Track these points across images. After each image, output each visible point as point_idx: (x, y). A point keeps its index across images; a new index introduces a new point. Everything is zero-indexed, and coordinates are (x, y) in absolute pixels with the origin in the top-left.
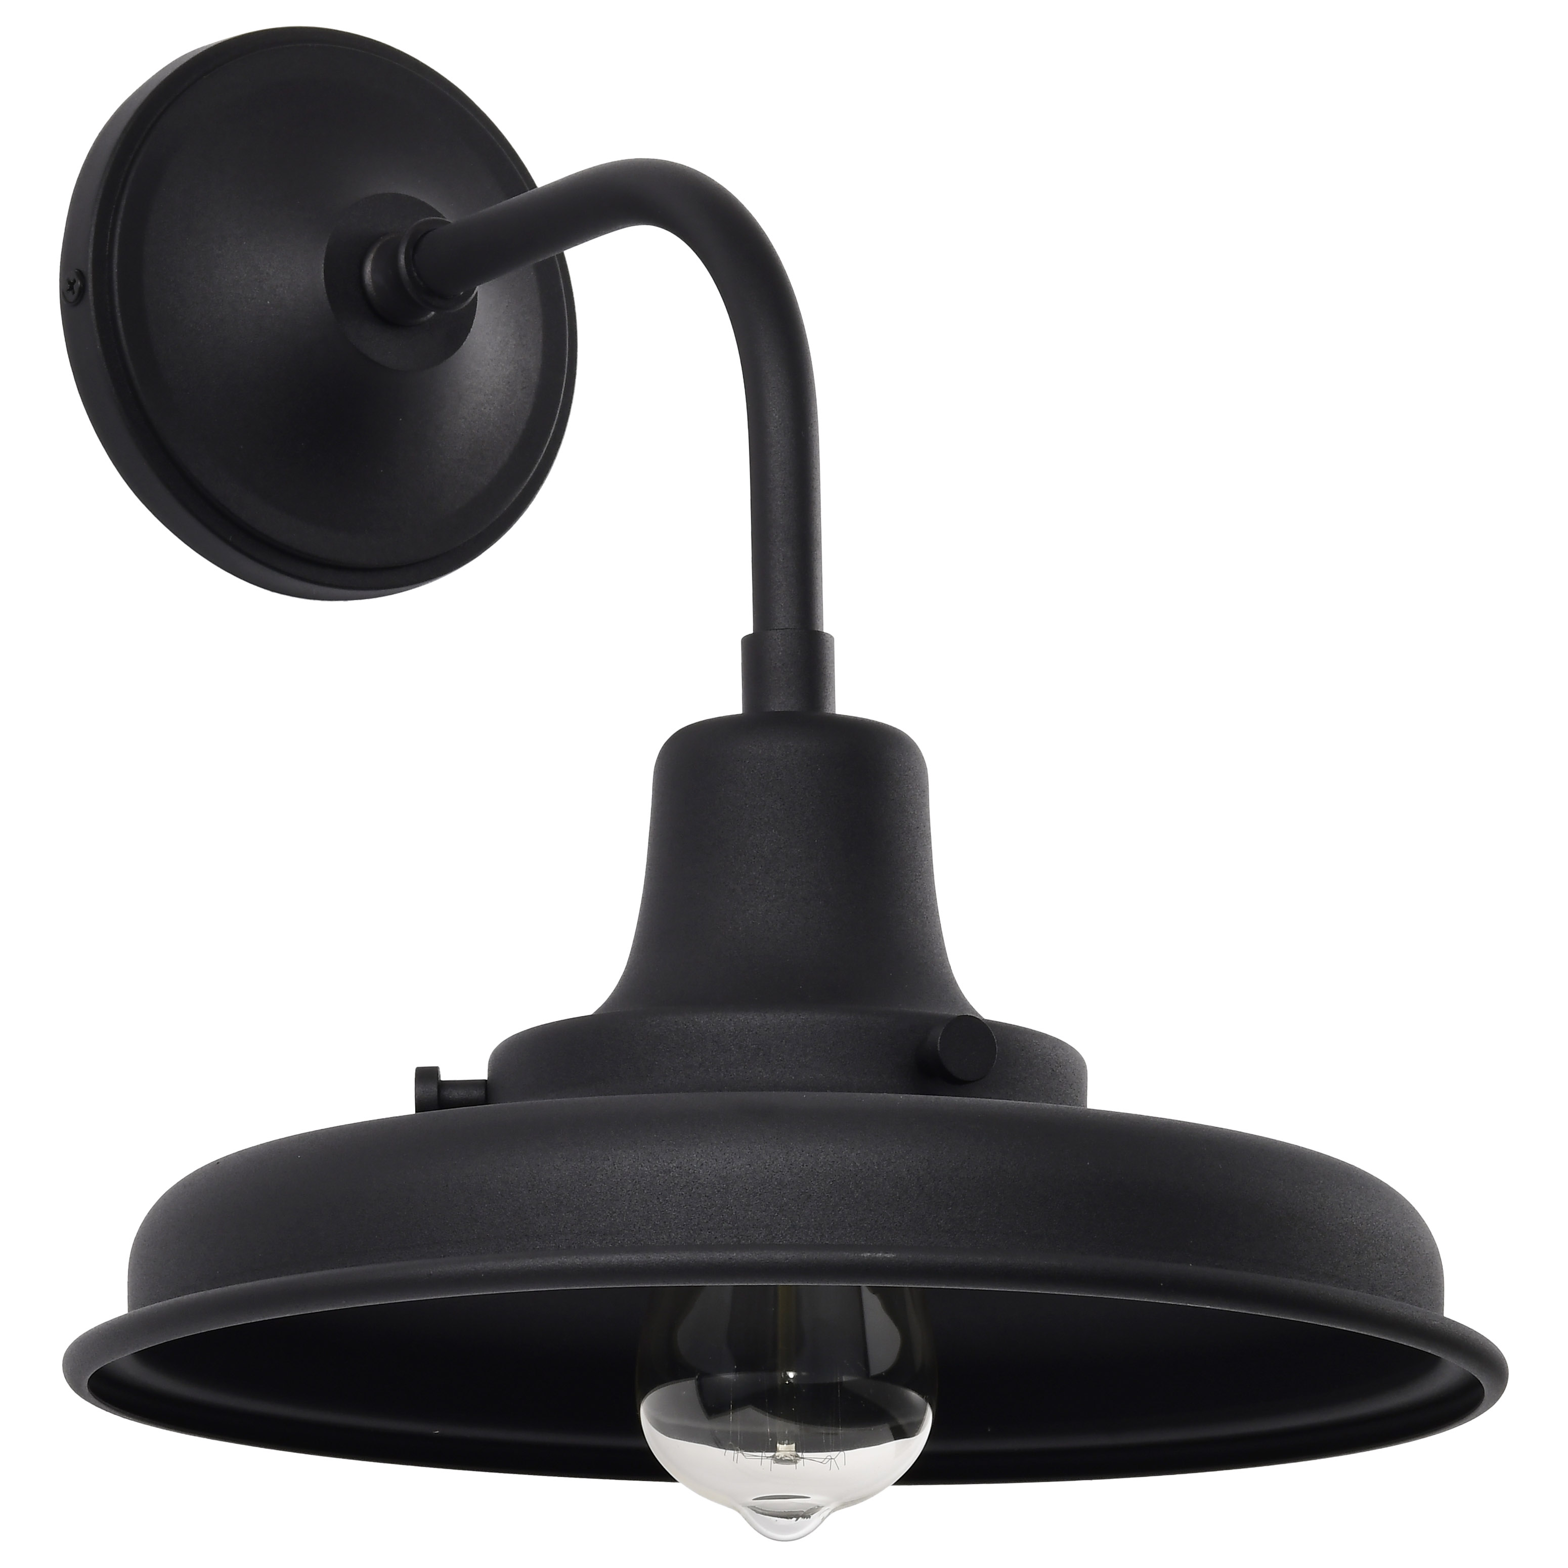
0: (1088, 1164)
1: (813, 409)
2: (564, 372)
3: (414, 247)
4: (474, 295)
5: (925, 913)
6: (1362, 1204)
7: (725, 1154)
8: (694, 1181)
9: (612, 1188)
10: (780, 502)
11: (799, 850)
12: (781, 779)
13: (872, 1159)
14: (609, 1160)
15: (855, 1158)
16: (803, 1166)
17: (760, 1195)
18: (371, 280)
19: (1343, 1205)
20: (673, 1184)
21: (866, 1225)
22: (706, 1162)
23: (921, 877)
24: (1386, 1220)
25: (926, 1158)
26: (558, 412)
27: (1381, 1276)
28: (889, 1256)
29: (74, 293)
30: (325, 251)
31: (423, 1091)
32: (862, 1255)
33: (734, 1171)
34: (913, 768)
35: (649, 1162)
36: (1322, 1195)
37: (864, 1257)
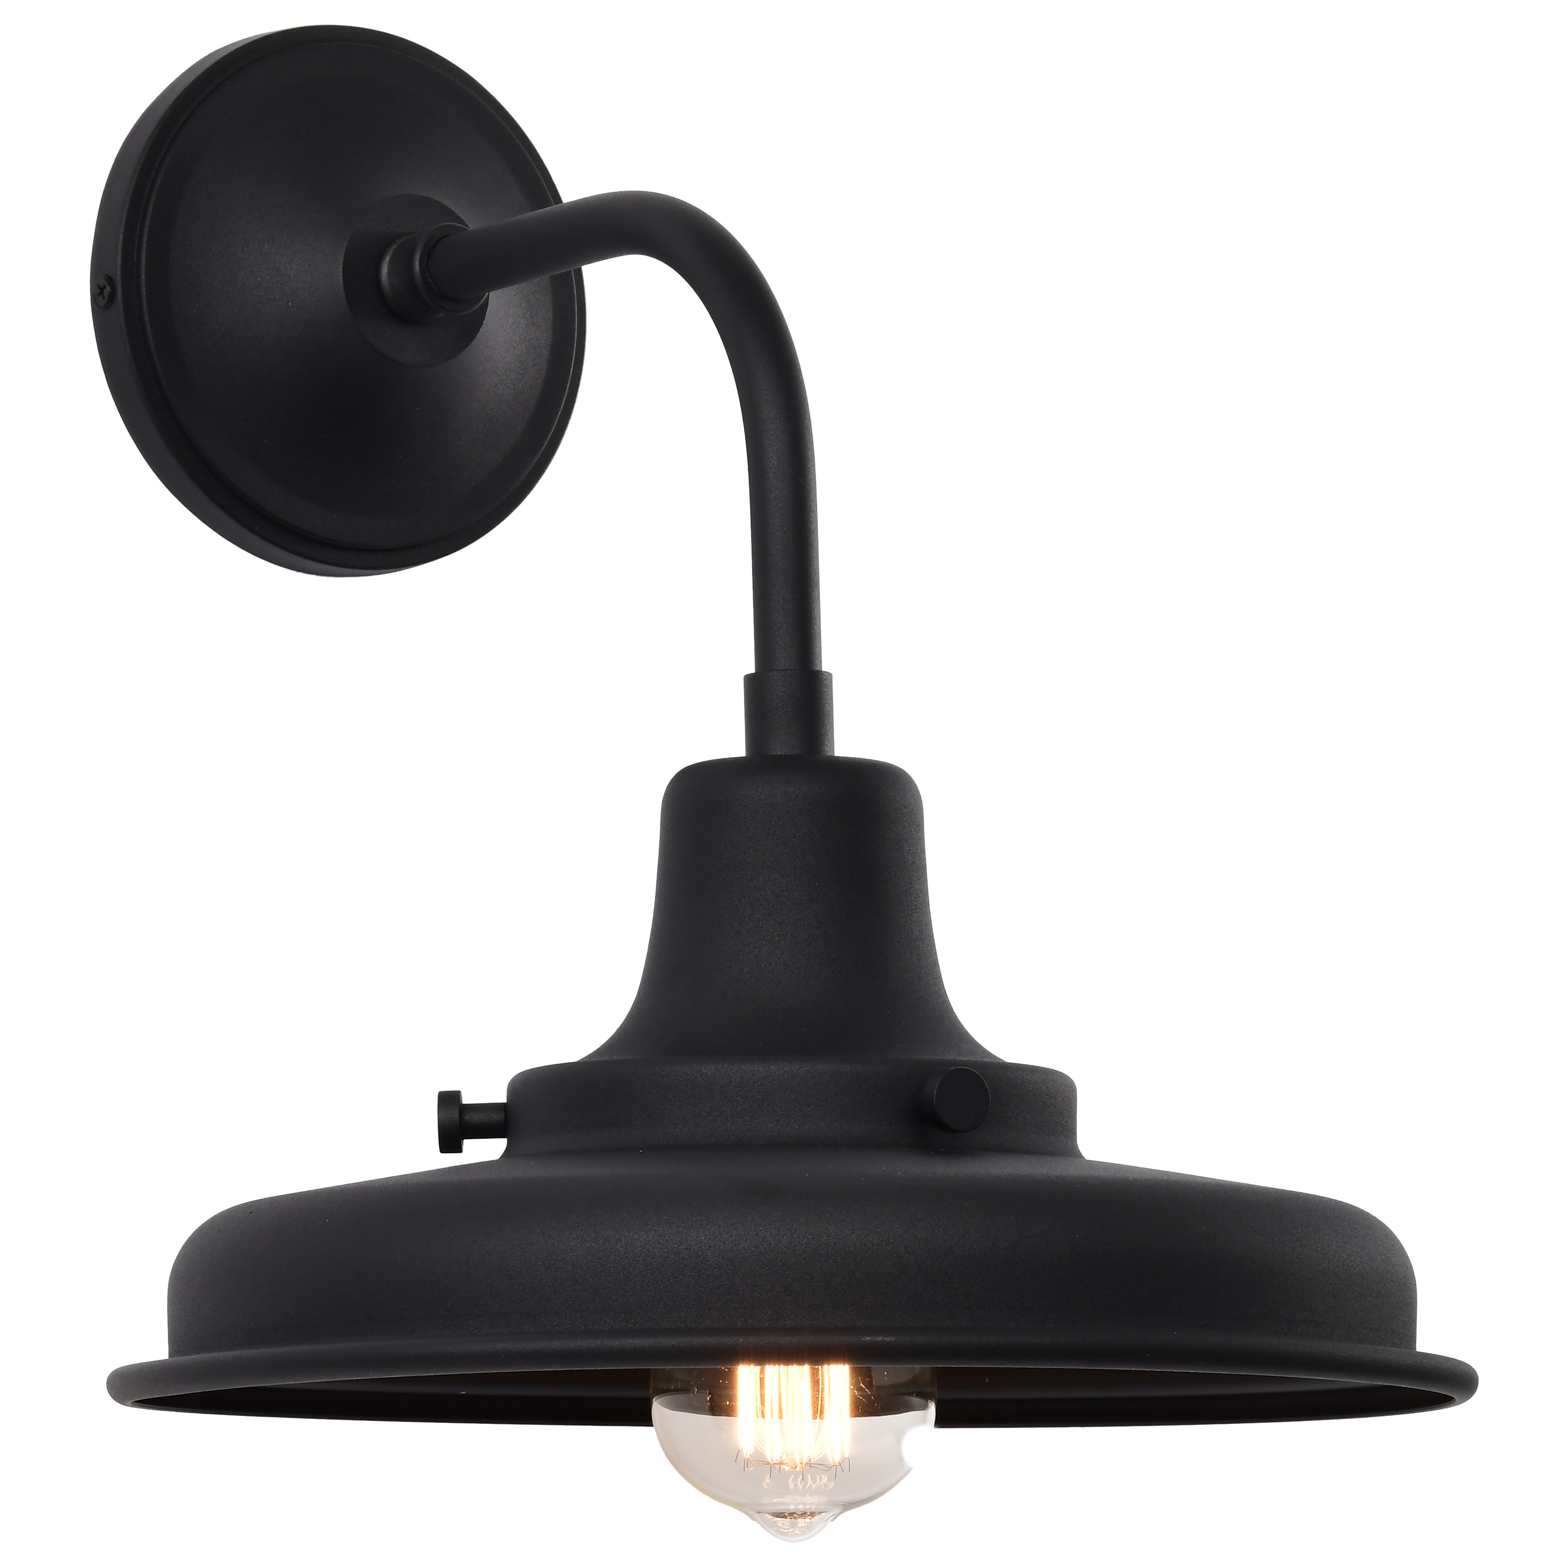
0: (1078, 1236)
1: (810, 453)
2: (574, 346)
3: (428, 254)
4: (485, 297)
5: (921, 946)
6: (1338, 1247)
7: (731, 1236)
8: (703, 1262)
9: (625, 1268)
10: (780, 546)
11: (800, 893)
12: (782, 824)
13: (871, 1240)
14: (622, 1241)
15: (855, 1240)
16: (806, 1247)
17: (765, 1275)
18: (387, 282)
19: (1320, 1252)
20: (683, 1265)
21: (866, 1304)
22: (714, 1244)
23: (917, 911)
24: (1361, 1258)
25: (923, 1237)
26: (568, 385)
27: (1357, 1313)
28: (888, 1340)
29: (104, 298)
30: (343, 256)
31: (446, 1118)
32: (863, 1339)
33: (740, 1253)
34: (908, 806)
35: (660, 1243)
36: (1300, 1245)
37: (864, 1340)
